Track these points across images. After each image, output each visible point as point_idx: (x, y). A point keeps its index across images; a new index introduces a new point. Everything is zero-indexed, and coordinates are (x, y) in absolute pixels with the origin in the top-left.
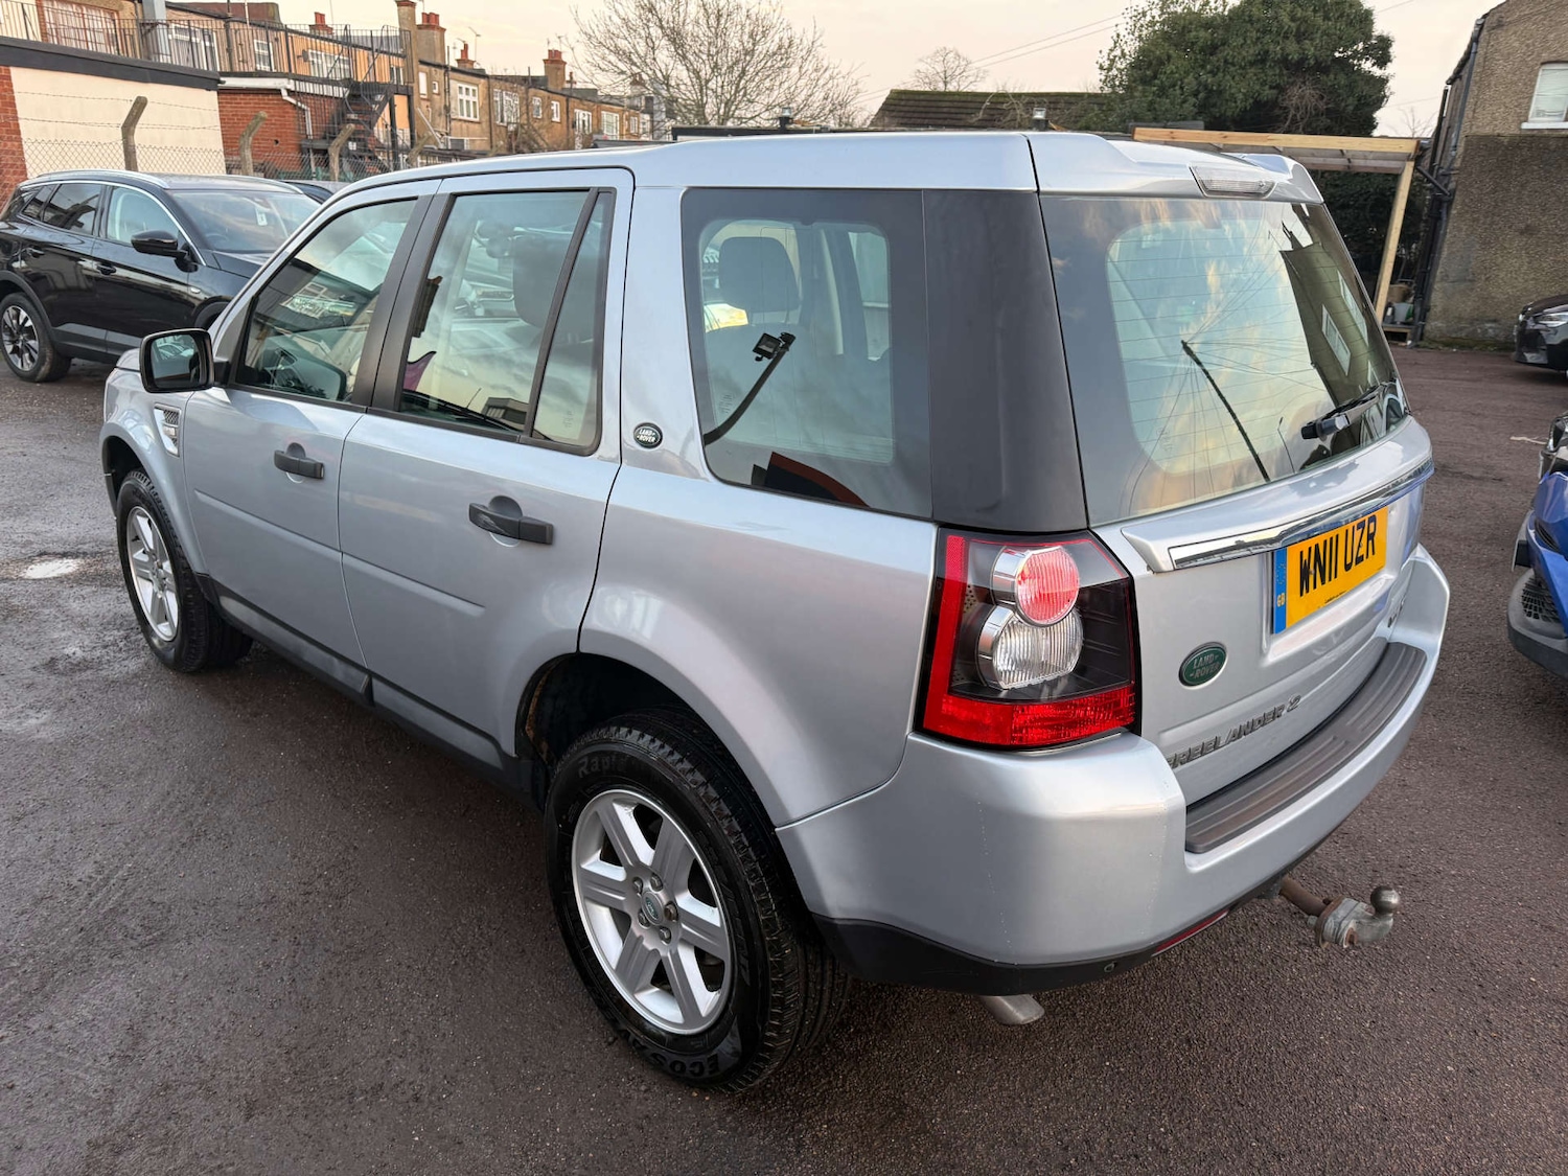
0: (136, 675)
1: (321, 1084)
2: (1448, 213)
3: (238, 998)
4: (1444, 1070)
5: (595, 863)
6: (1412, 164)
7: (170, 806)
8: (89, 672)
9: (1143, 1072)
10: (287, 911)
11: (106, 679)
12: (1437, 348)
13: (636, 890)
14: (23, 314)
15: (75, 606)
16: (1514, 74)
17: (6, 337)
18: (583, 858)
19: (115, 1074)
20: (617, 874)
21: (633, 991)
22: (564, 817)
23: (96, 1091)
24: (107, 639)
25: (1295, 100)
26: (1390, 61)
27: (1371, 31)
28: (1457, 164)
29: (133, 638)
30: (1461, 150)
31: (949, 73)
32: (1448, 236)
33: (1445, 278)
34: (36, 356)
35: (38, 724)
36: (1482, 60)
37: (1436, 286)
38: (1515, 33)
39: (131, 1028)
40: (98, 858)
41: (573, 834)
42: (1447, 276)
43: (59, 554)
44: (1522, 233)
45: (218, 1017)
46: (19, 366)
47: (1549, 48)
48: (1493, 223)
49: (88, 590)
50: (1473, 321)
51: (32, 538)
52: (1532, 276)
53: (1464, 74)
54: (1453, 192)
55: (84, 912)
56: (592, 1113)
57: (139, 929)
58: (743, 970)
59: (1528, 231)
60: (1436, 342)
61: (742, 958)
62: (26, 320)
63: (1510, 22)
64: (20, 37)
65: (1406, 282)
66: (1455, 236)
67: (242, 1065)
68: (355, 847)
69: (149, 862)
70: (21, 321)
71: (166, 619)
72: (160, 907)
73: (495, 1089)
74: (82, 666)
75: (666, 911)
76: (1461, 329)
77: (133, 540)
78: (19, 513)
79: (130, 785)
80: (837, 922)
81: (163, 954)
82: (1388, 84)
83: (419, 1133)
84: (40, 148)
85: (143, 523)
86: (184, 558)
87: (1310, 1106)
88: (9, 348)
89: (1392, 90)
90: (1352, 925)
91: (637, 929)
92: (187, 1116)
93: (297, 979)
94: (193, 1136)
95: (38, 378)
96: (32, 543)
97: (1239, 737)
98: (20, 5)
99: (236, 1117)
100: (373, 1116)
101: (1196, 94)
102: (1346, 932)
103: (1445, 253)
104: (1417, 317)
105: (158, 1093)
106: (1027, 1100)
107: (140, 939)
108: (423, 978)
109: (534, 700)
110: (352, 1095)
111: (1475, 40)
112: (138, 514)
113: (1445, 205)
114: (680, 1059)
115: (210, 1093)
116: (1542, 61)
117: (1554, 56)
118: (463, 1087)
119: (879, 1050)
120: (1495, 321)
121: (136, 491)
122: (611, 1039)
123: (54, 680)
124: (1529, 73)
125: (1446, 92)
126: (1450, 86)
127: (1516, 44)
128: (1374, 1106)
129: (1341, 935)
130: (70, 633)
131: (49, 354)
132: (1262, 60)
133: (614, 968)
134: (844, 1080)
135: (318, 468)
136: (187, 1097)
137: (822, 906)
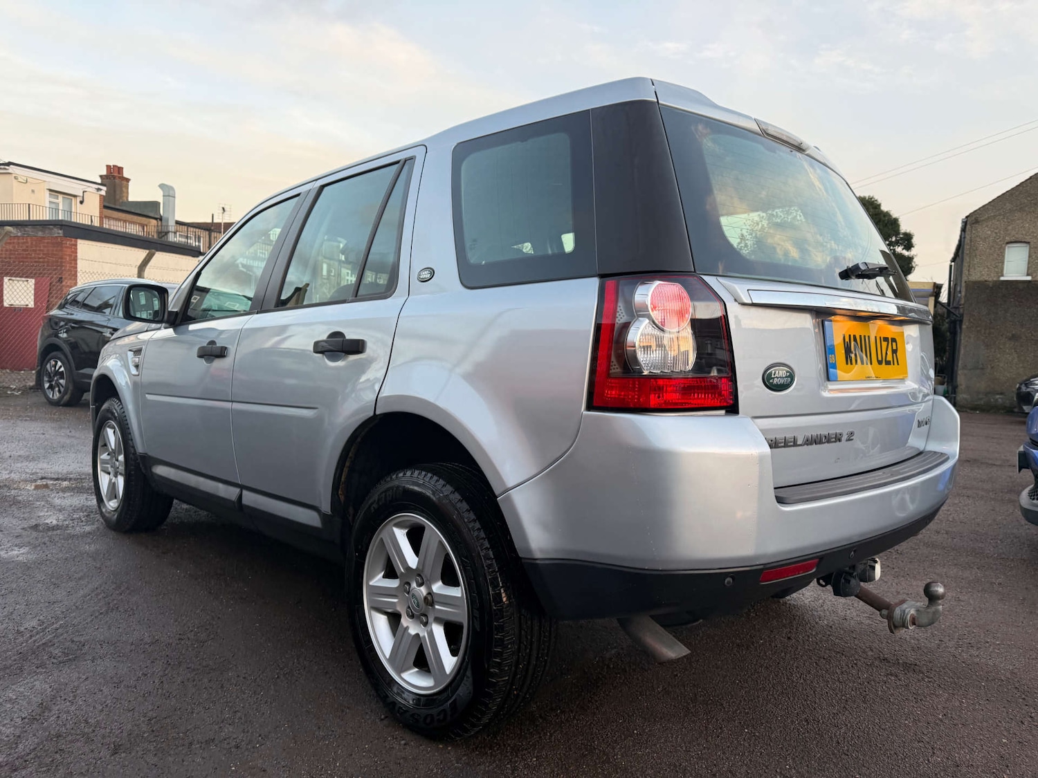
0: (89, 533)
1: (170, 738)
2: (961, 328)
3: (121, 691)
4: (1000, 741)
5: (379, 580)
6: (933, 298)
7: (97, 595)
8: (58, 531)
9: (773, 736)
10: (165, 648)
11: (69, 534)
12: (966, 411)
13: (405, 591)
14: (59, 363)
15: (57, 501)
16: (990, 249)
17: (46, 379)
18: (371, 577)
19: (24, 727)
20: (394, 584)
21: (399, 672)
22: (360, 547)
23: (7, 736)
24: (75, 516)
26: (913, 247)
27: (898, 230)
28: (962, 302)
29: (91, 517)
30: (963, 294)
32: (963, 341)
33: (964, 367)
34: (62, 390)
35: (19, 554)
36: (969, 242)
37: (960, 372)
38: (987, 226)
39: (42, 704)
40: (41, 618)
41: (365, 560)
42: (966, 366)
43: (53, 478)
44: (1010, 339)
45: (104, 700)
46: (51, 396)
47: (1009, 234)
48: (989, 334)
49: (69, 494)
50: (987, 394)
51: (38, 471)
52: (1021, 365)
53: (960, 253)
54: (962, 315)
55: (25, 644)
56: (364, 756)
57: (60, 654)
58: (475, 620)
59: (1014, 338)
60: (966, 408)
61: (475, 611)
62: (61, 367)
63: (983, 220)
64: (87, 223)
65: (941, 376)
66: (967, 341)
67: (115, 726)
68: (219, 618)
69: (75, 622)
70: (57, 368)
71: (116, 498)
72: (78, 643)
73: (295, 742)
74: (54, 528)
75: (425, 598)
76: (981, 399)
77: (102, 446)
78: (33, 459)
79: (71, 584)
80: (538, 562)
81: (74, 667)
82: (914, 260)
83: (236, 766)
84: (87, 276)
85: (110, 432)
86: (133, 447)
87: (899, 757)
88: (47, 385)
89: (917, 263)
90: (913, 612)
91: (405, 621)
92: (69, 751)
93: (164, 682)
94: (71, 763)
95: (62, 403)
96: (37, 473)
97: (811, 444)
98: (90, 217)
99: (105, 753)
100: (205, 755)
102: (909, 616)
103: (962, 352)
104: (950, 393)
105: (51, 739)
106: (686, 748)
107: (60, 659)
108: (253, 684)
109: (346, 470)
110: (191, 744)
111: (963, 230)
112: (109, 427)
113: (958, 322)
114: (430, 712)
115: (89, 740)
116: (1006, 241)
117: (1013, 239)
118: (272, 741)
119: (577, 721)
120: (1001, 394)
121: (109, 411)
122: (383, 717)
123: (34, 534)
124: (1000, 248)
125: (951, 266)
126: (953, 263)
127: (989, 232)
128: (948, 759)
129: (906, 618)
130: (52, 513)
131: (71, 388)
133: (388, 657)
134: (551, 735)
135: (224, 349)
136: (71, 742)
137: (529, 550)
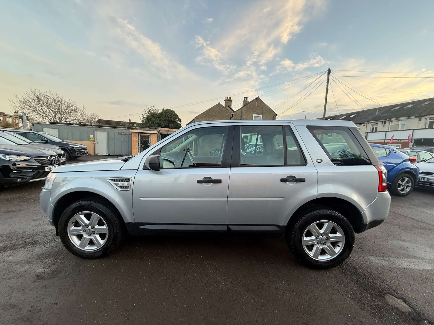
13: (317, 239)
18: (304, 238)
20: (312, 238)
21: (317, 258)
22: (302, 232)
25: (171, 126)
26: (181, 122)
27: (178, 118)
31: (95, 117)
41: (303, 235)
71: (92, 245)
75: (326, 239)
77: (72, 224)
82: (181, 125)
91: (318, 246)
101: (157, 124)
112: (81, 214)
132: (166, 120)
135: (219, 181)
137: (367, 222)
